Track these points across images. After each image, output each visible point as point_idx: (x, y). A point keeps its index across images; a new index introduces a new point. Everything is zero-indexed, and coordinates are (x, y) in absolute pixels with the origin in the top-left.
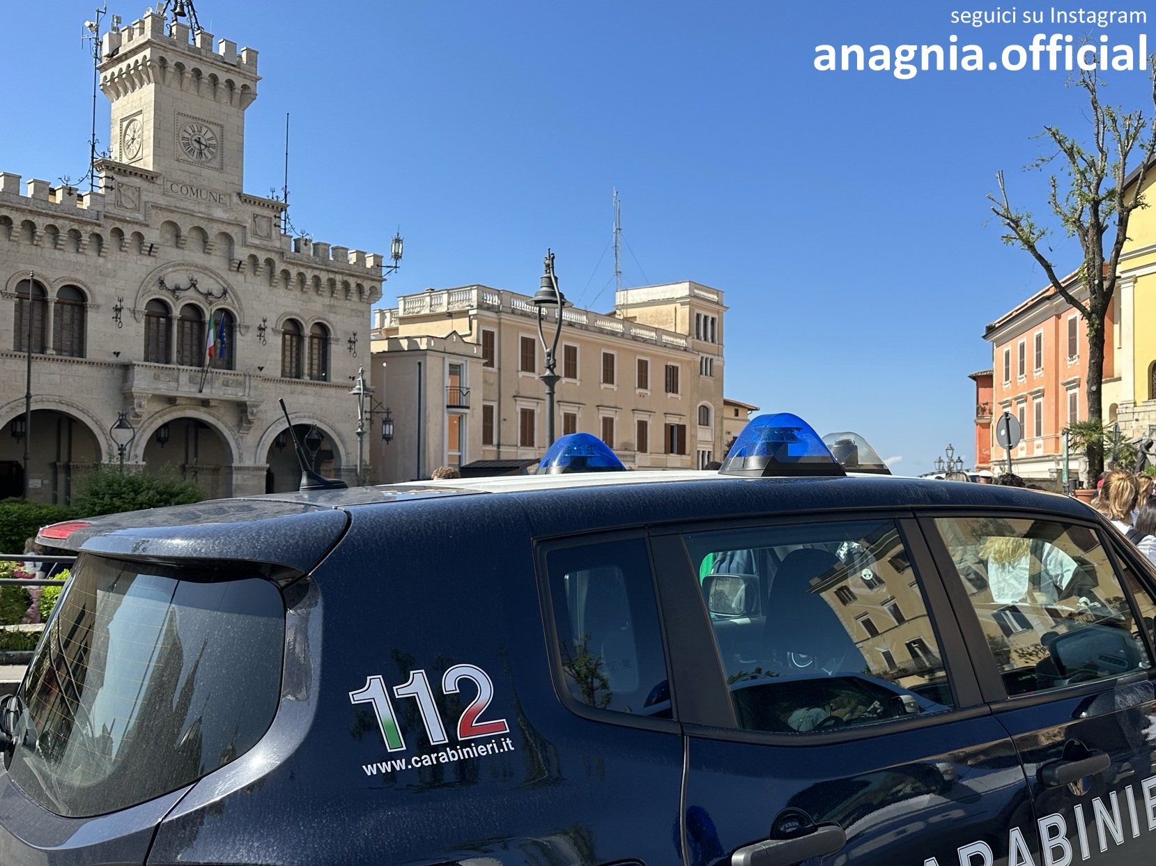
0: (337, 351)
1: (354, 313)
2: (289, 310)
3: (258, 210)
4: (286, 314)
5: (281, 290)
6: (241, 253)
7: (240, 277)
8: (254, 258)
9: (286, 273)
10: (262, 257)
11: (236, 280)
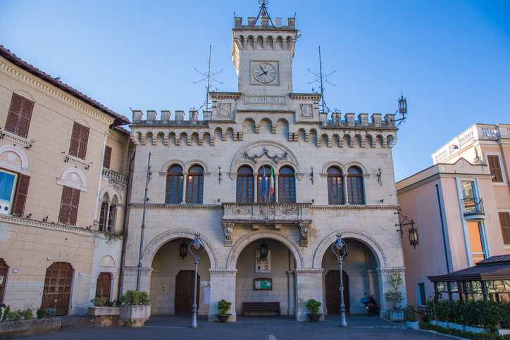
0: (369, 183)
1: (378, 156)
2: (331, 160)
3: (303, 102)
4: (329, 163)
5: (324, 148)
6: (294, 129)
7: (296, 144)
8: (302, 130)
9: (325, 136)
10: (308, 128)
11: (292, 146)
